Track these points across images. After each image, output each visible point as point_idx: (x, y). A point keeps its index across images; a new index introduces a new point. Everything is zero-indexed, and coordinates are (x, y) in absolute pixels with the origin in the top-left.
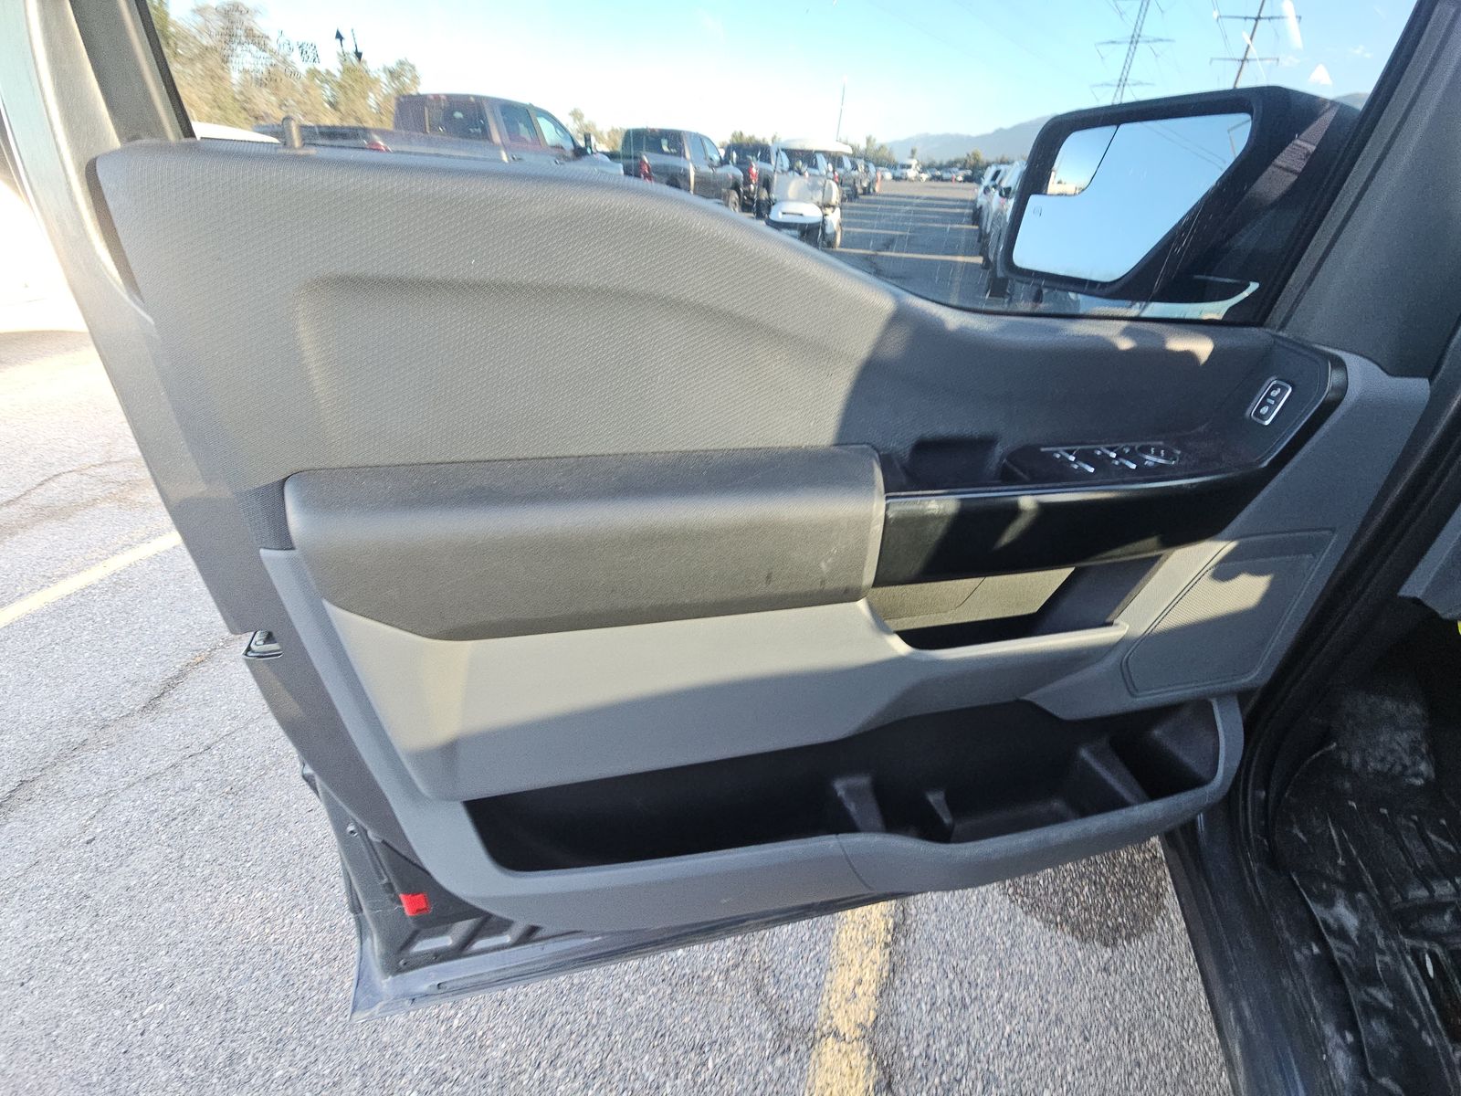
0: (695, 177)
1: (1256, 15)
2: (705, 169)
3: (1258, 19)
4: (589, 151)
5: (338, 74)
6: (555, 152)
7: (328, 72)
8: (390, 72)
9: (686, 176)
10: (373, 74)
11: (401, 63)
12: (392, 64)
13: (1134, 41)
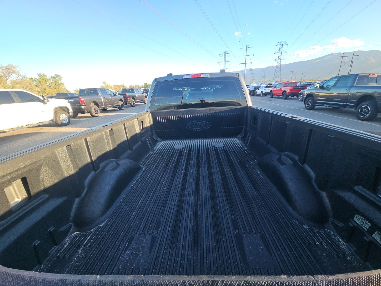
0: (137, 96)
1: (245, 55)
2: (139, 94)
3: (246, 56)
4: (117, 95)
5: (38, 79)
6: (110, 95)
7: (35, 78)
8: (53, 77)
9: (135, 96)
10: (48, 78)
11: (56, 75)
12: (53, 75)
13: (225, 61)
